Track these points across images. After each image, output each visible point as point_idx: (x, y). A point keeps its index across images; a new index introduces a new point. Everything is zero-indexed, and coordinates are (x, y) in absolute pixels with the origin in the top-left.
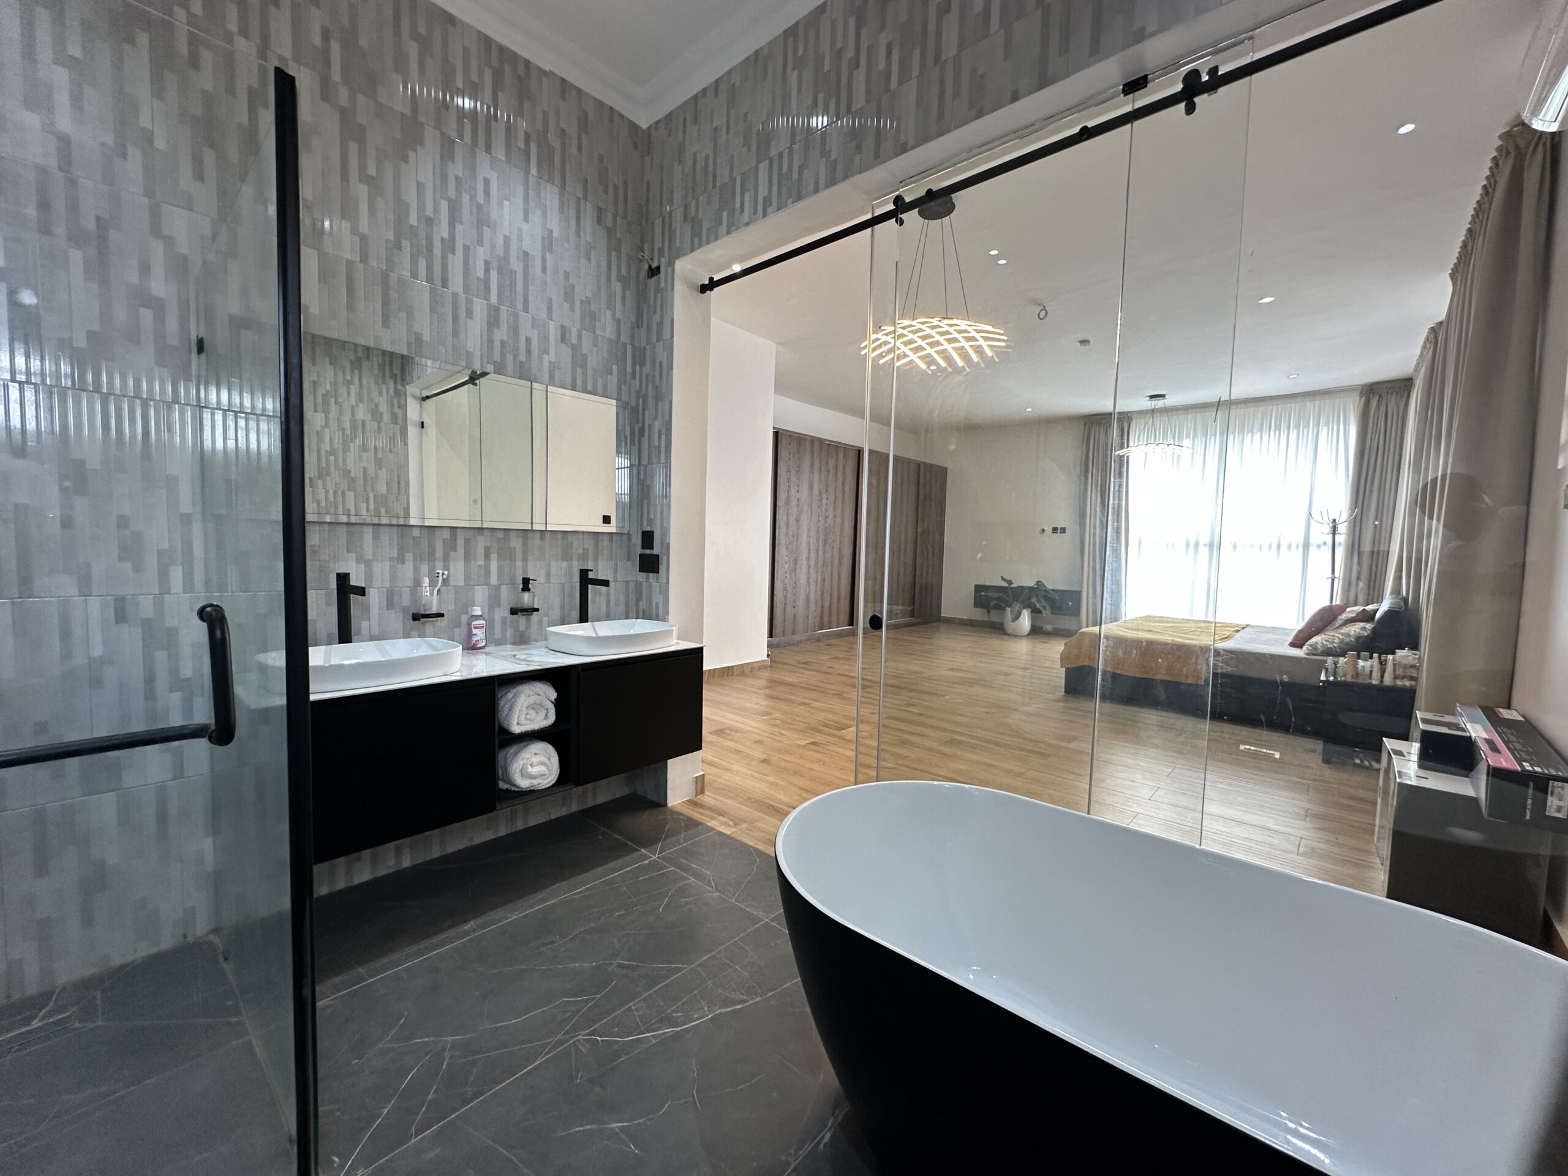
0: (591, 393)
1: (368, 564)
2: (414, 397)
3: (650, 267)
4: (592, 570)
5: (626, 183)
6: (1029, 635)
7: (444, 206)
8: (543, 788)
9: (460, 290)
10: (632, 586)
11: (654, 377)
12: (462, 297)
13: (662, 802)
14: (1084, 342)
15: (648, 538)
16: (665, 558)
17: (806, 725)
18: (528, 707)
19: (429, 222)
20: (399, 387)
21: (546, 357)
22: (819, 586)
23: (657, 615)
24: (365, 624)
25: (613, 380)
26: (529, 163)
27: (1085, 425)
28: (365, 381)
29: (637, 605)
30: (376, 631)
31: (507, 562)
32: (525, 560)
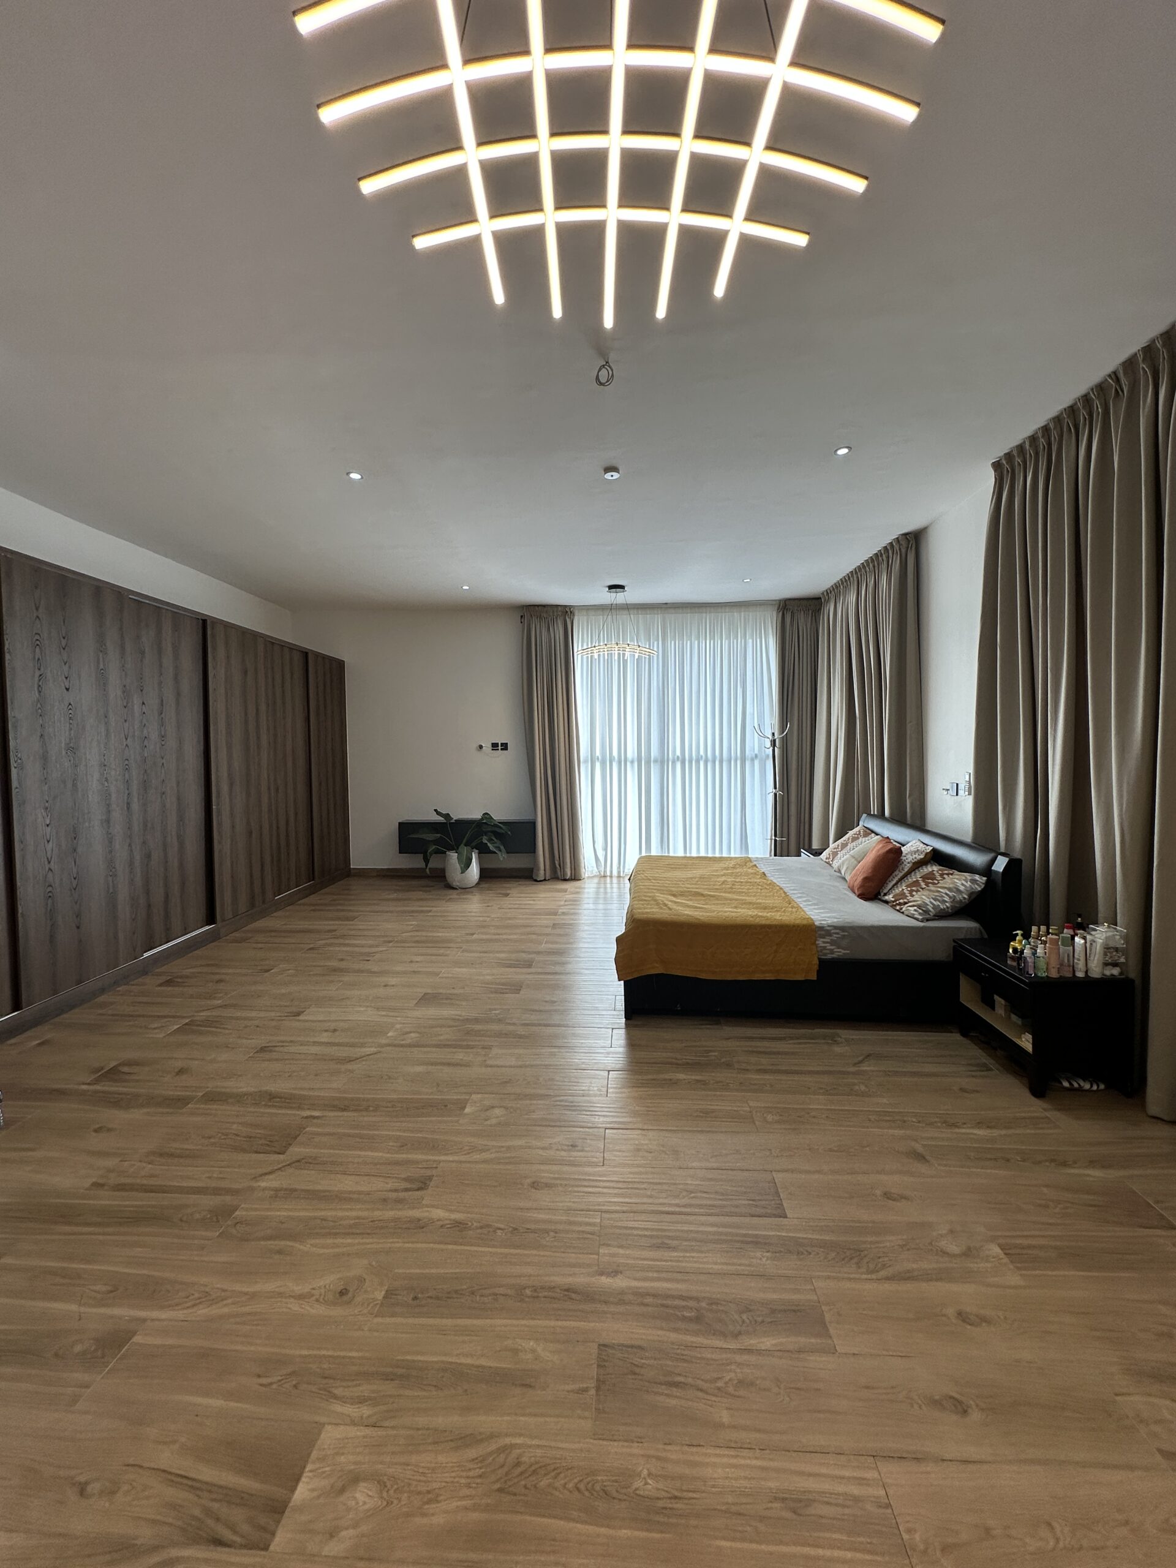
6: (478, 884)
27: (525, 617)
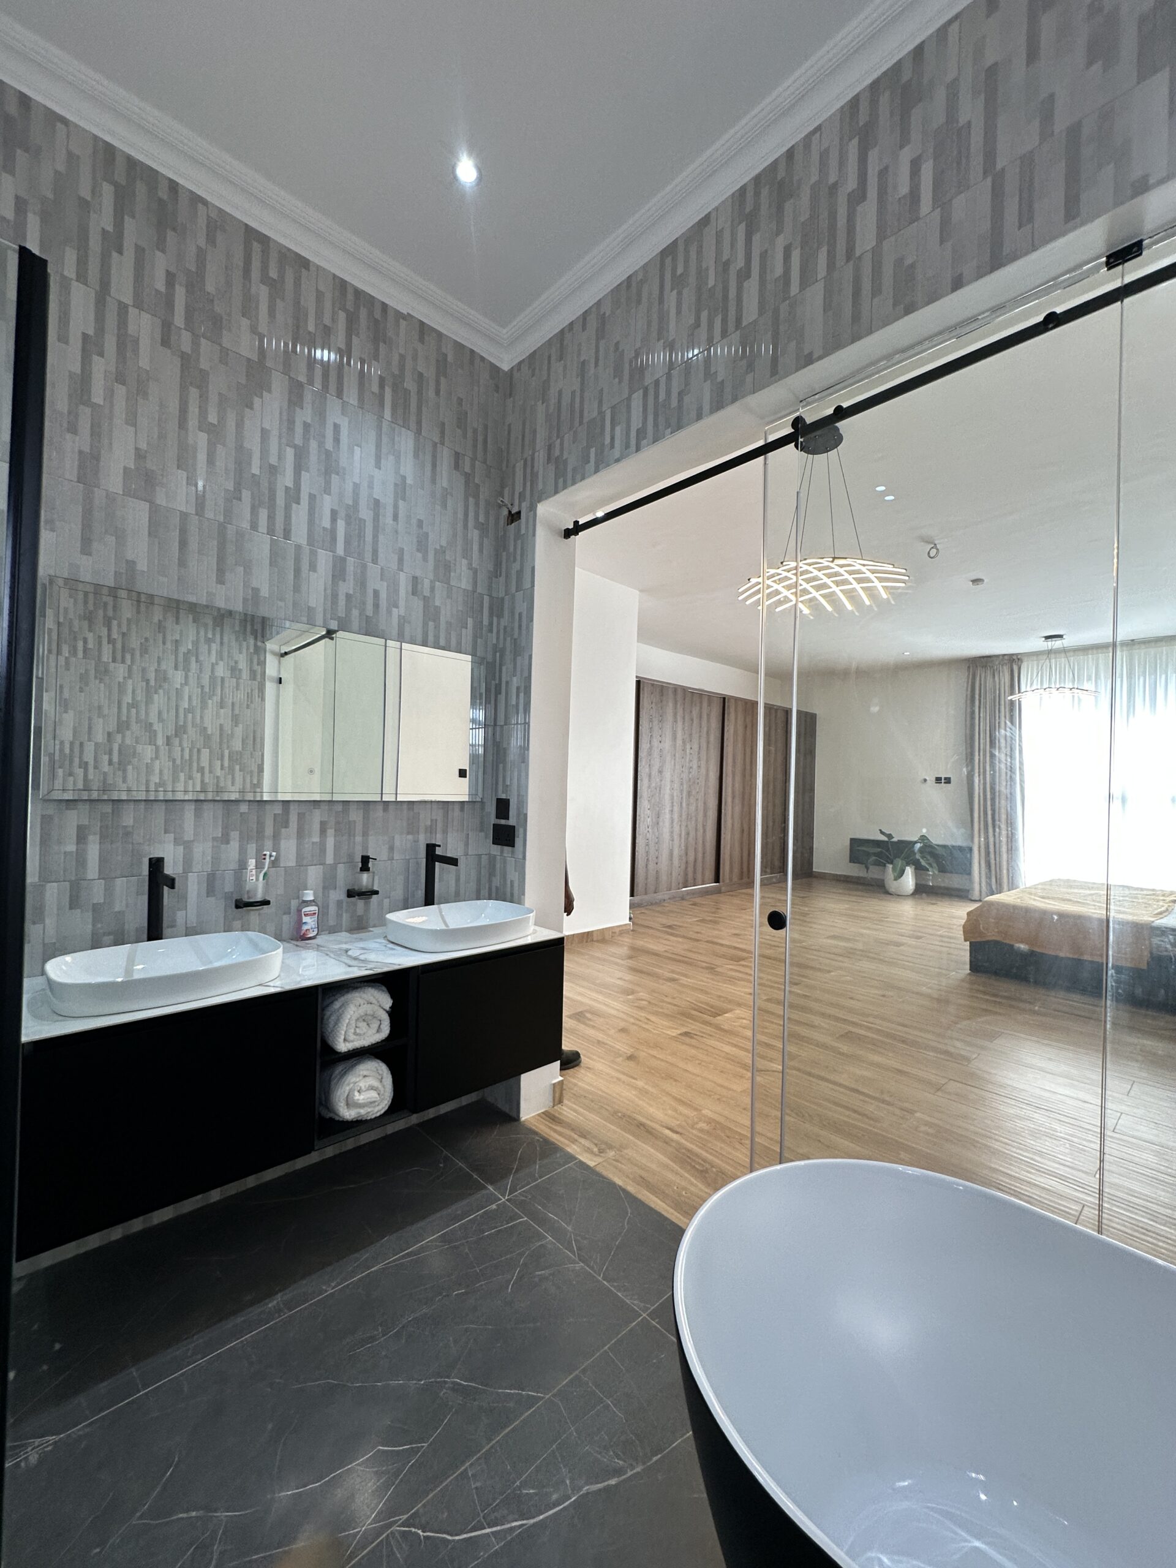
0: (443, 648)
1: (188, 846)
2: (274, 653)
3: (510, 512)
4: (439, 846)
5: (486, 427)
6: (913, 895)
7: (290, 453)
8: (373, 1117)
9: (303, 541)
10: (484, 859)
11: (513, 629)
12: (306, 549)
13: (514, 1115)
14: (976, 581)
15: (503, 807)
16: (521, 830)
17: (675, 1008)
18: (357, 1020)
19: (273, 470)
20: (259, 644)
21: (395, 610)
22: (683, 841)
23: (512, 895)
24: (180, 916)
25: (467, 634)
26: (383, 407)
27: (969, 667)
28: (226, 639)
29: (490, 881)
30: (193, 920)
31: (345, 838)
32: (365, 834)
